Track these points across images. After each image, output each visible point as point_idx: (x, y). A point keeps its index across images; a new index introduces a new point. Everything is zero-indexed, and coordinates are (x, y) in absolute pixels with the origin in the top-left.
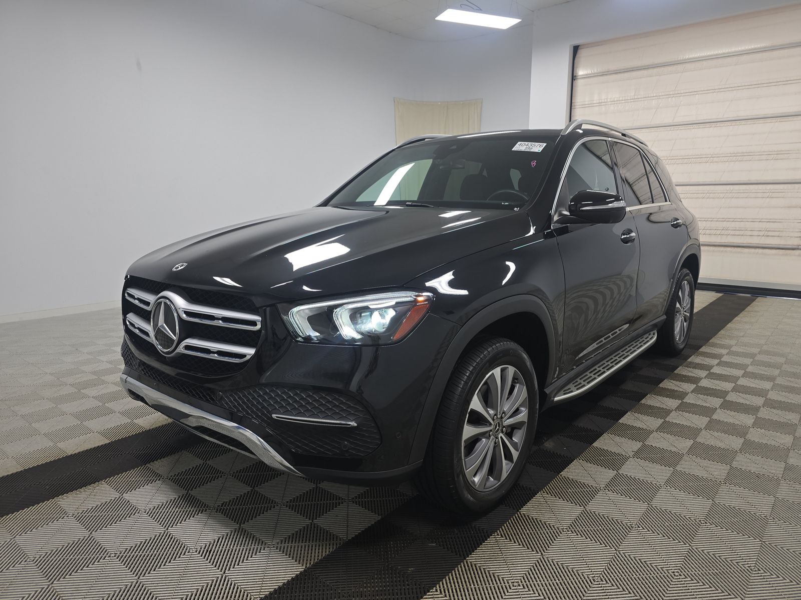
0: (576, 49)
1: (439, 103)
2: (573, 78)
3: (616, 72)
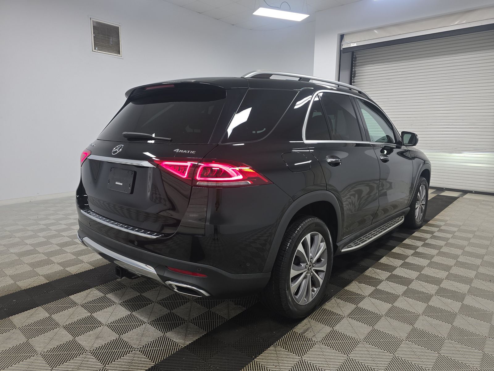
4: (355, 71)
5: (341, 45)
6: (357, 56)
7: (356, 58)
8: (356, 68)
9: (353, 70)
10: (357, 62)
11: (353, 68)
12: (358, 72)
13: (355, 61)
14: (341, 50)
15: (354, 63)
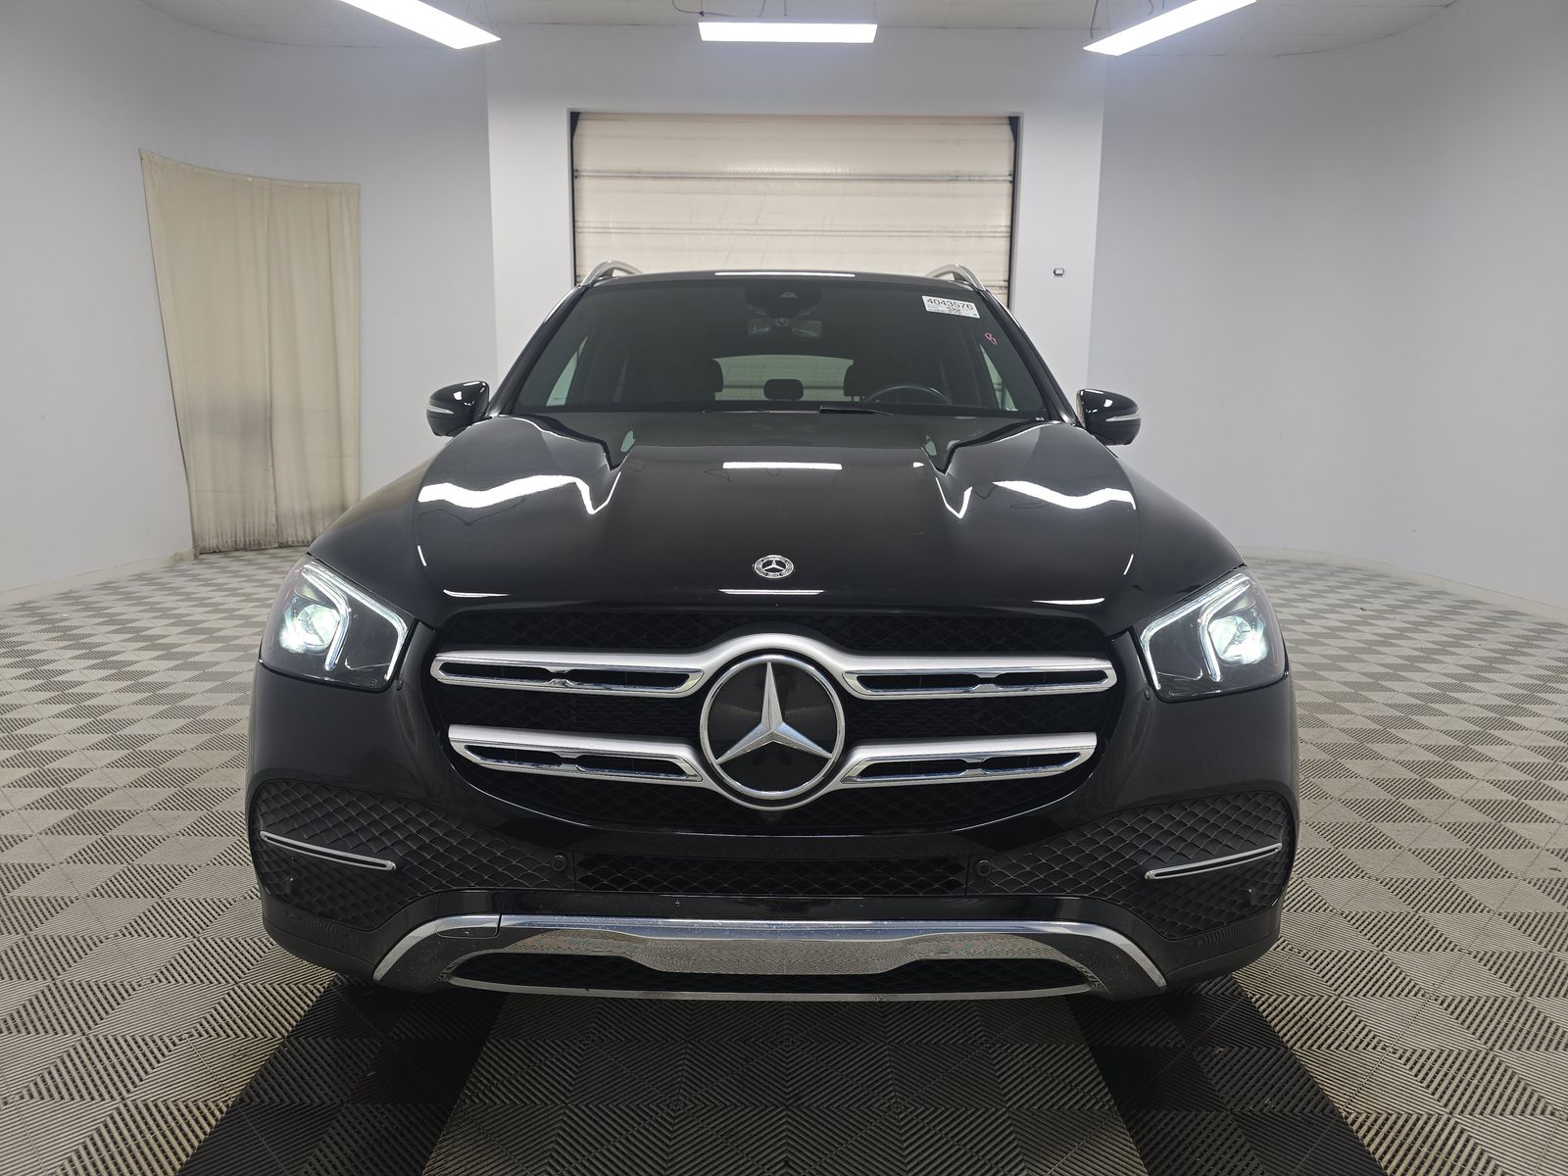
0: (575, 118)
1: (250, 179)
2: (574, 174)
3: (655, 176)
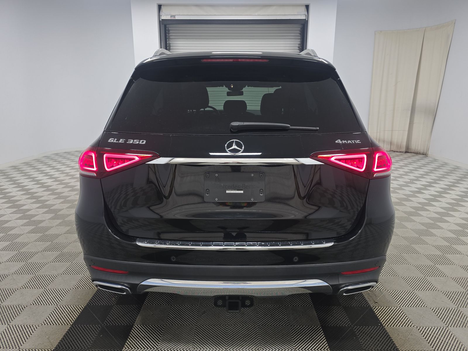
4: (169, 44)
5: (159, 16)
6: (170, 29)
7: (169, 30)
8: (170, 41)
9: (168, 42)
10: (171, 34)
11: (167, 40)
12: (173, 45)
13: (168, 34)
14: (160, 21)
15: (167, 35)
